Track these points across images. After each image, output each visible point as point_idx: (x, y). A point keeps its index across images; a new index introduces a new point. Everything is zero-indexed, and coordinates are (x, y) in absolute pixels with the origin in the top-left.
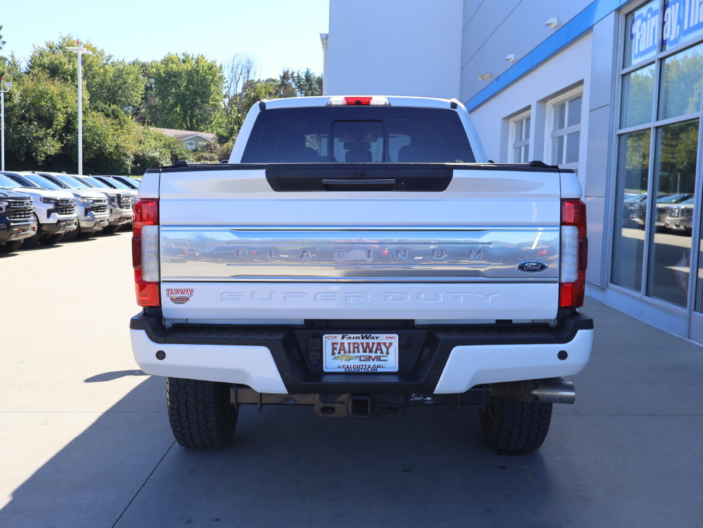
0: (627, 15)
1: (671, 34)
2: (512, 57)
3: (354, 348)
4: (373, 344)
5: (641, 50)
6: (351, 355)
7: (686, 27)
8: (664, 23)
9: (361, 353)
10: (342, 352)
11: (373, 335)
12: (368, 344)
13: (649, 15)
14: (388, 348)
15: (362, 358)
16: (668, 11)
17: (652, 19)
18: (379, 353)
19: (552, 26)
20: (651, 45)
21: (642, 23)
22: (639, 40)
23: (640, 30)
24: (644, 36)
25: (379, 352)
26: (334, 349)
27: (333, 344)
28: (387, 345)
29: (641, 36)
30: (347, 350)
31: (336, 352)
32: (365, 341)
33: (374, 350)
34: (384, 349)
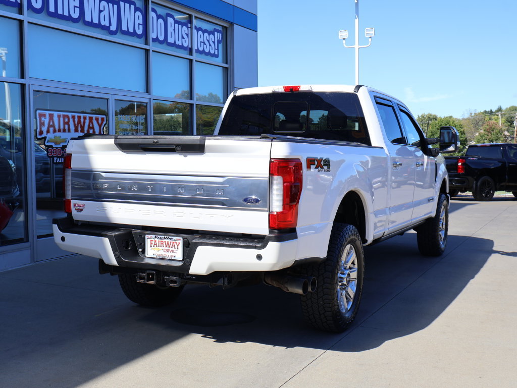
3: (161, 244)
4: (171, 242)
6: (160, 248)
9: (165, 248)
10: (155, 246)
11: (170, 237)
12: (168, 242)
14: (178, 246)
15: (165, 251)
18: (173, 249)
25: (173, 247)
26: (151, 244)
27: (151, 241)
28: (178, 244)
30: (158, 245)
31: (152, 245)
32: (166, 241)
33: (171, 246)
34: (176, 247)
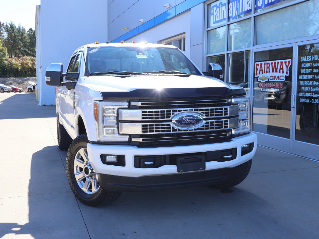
0: (208, 5)
1: (233, 14)
2: (142, 20)
5: (217, 20)
7: (240, 12)
8: (229, 10)
13: (221, 6)
16: (231, 4)
17: (222, 7)
19: (167, 7)
20: (222, 18)
21: (217, 9)
22: (216, 16)
23: (216, 12)
24: (218, 14)
29: (216, 14)
